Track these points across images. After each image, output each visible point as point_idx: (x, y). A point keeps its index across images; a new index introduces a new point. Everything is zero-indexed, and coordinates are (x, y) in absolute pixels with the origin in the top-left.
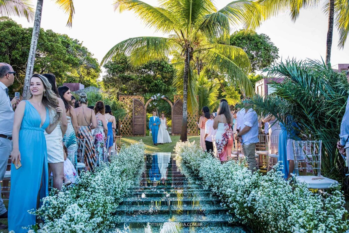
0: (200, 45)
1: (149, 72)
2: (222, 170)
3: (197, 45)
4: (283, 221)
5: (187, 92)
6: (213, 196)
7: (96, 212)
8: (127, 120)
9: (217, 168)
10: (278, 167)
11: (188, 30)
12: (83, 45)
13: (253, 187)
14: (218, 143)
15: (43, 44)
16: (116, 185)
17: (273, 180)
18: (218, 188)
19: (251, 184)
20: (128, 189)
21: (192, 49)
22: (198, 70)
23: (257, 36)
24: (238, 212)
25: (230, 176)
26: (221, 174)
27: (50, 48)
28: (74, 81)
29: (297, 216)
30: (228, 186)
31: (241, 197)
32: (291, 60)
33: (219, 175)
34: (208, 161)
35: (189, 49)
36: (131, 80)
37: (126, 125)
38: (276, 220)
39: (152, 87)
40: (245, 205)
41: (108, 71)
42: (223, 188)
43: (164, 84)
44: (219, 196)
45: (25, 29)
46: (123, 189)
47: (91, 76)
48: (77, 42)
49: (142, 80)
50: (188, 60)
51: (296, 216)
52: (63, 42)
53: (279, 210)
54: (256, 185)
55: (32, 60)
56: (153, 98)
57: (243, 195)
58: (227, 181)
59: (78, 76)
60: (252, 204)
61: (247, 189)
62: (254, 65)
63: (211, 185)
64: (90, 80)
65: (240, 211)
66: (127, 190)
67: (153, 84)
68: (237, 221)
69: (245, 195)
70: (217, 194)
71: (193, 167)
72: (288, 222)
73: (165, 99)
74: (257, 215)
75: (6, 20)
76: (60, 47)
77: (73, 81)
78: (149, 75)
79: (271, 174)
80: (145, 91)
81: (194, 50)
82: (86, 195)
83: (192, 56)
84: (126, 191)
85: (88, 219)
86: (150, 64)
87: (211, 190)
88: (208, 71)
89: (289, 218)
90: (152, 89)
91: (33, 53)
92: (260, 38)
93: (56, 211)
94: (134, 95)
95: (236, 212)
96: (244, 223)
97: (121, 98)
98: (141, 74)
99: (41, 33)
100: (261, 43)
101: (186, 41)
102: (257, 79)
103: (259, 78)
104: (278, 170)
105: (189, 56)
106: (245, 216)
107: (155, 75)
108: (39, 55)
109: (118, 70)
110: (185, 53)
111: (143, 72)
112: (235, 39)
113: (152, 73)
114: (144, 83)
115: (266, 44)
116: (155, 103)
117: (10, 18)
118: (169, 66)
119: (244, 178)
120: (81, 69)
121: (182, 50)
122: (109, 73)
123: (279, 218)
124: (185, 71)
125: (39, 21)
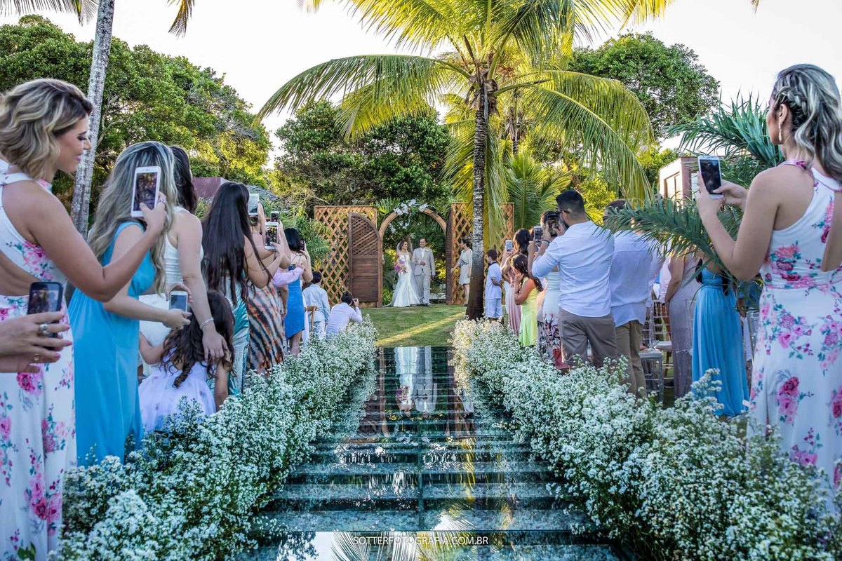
0: (516, 73)
1: (389, 148)
2: (558, 394)
3: (507, 73)
4: (713, 539)
5: (483, 195)
7: (205, 509)
8: (336, 266)
10: (706, 385)
11: (482, 36)
12: (226, 83)
13: (637, 441)
14: (551, 322)
15: (128, 83)
16: (272, 434)
17: (689, 421)
18: (546, 442)
19: (631, 431)
20: (311, 443)
21: (494, 84)
22: (514, 140)
23: (664, 50)
24: (596, 506)
25: (575, 409)
26: (556, 404)
27: (144, 91)
28: (208, 172)
29: (755, 525)
31: (601, 468)
32: (746, 99)
33: (551, 406)
35: (486, 84)
36: (343, 166)
37: (332, 280)
38: (693, 534)
39: (398, 182)
40: (613, 490)
41: (287, 146)
43: (427, 175)
45: (81, 45)
47: (247, 159)
48: (210, 75)
49: (370, 167)
50: (486, 112)
51: (751, 525)
52: (176, 76)
54: (644, 435)
56: (400, 213)
57: (608, 463)
58: (568, 424)
59: (215, 159)
60: (630, 486)
61: (620, 444)
62: (655, 125)
63: (530, 431)
64: (243, 169)
65: (600, 503)
66: (306, 446)
67: (399, 175)
69: (614, 462)
70: (544, 457)
71: (491, 384)
72: (729, 542)
73: (429, 212)
74: (645, 519)
75: (36, 24)
76: (168, 88)
77: (205, 173)
78: (389, 155)
79: (685, 406)
80: (379, 194)
81: (500, 86)
82: (186, 462)
83: (495, 103)
84: (304, 448)
85: (178, 530)
86: (391, 127)
88: (538, 143)
89: (730, 531)
90: (396, 189)
92: (672, 56)
93: (98, 506)
94: (352, 203)
95: (589, 508)
96: (613, 535)
97: (319, 212)
98: (370, 151)
99: (121, 54)
100: (675, 68)
101: (479, 66)
102: (664, 160)
103: (669, 157)
104: (705, 392)
105: (486, 104)
106: (612, 518)
107: (406, 154)
108: (117, 109)
109: (312, 143)
110: (476, 96)
111: (373, 146)
112: (608, 59)
113: (397, 149)
114: (376, 174)
115: (686, 69)
116: (404, 225)
117: (44, 18)
118: (439, 130)
119: (613, 416)
120: (223, 142)
121: (469, 87)
122: (289, 151)
123: (703, 531)
124: (476, 141)
125: (109, 20)
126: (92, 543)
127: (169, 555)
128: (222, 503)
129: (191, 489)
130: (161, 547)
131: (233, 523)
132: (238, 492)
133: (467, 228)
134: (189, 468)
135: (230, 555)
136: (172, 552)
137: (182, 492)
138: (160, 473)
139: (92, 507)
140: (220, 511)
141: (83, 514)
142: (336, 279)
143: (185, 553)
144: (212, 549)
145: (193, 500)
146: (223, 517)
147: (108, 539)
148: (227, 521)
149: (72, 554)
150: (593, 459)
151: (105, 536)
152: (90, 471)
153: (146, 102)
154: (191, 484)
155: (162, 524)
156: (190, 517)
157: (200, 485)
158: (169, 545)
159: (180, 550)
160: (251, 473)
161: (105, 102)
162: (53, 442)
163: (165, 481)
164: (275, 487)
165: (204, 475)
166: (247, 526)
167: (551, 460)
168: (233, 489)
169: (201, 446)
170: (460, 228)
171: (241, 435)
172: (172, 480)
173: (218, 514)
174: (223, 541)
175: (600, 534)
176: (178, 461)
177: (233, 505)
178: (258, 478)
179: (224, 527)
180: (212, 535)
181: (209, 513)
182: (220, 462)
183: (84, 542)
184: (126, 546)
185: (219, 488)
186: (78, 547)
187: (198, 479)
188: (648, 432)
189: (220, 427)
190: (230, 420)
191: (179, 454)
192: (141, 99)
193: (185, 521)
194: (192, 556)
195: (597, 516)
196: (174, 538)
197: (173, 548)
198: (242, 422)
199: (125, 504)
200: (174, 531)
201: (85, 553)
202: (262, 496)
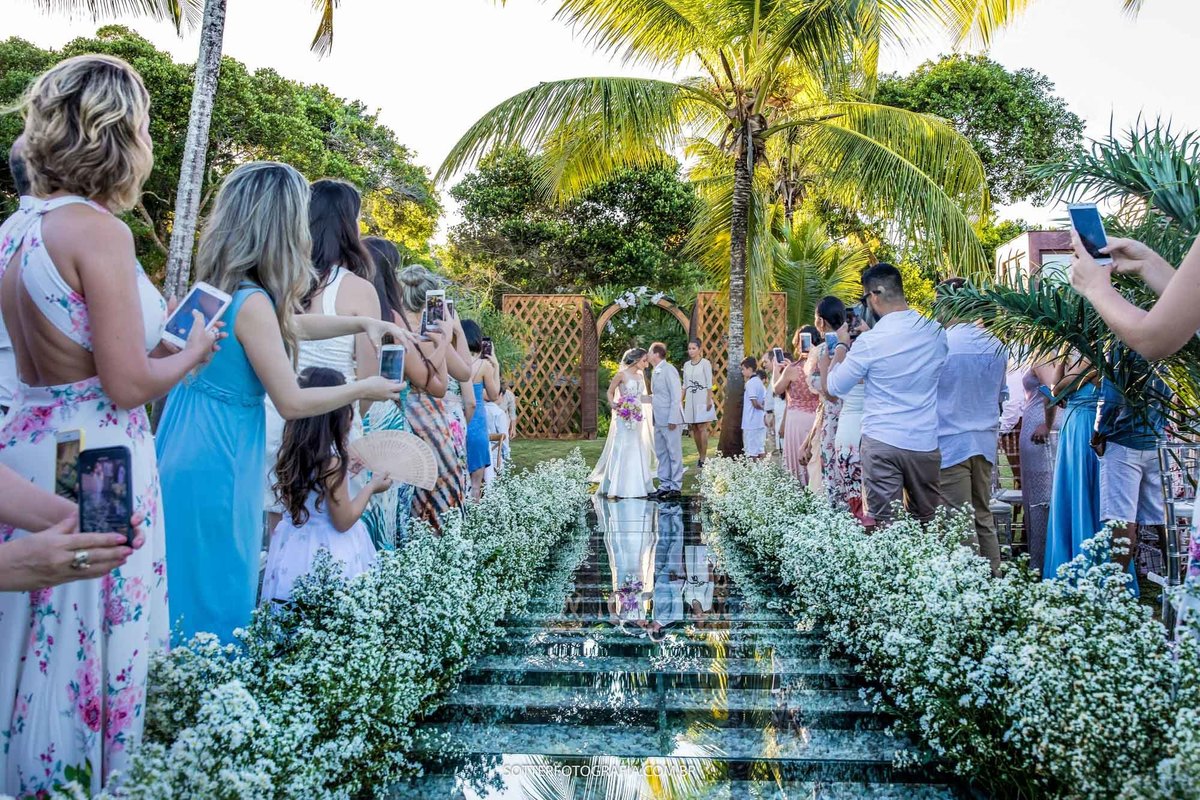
0: (794, 105)
1: (608, 214)
2: (867, 558)
3: (782, 105)
5: (744, 279)
6: (834, 656)
7: (345, 715)
8: (532, 380)
9: (849, 550)
10: (1106, 544)
11: (746, 52)
12: (380, 122)
13: (997, 627)
15: (246, 120)
16: (445, 608)
17: (1082, 599)
18: (852, 627)
19: (989, 613)
20: (499, 623)
21: (762, 121)
22: (787, 204)
23: (1004, 77)
24: (935, 725)
25: (900, 578)
26: (865, 574)
27: (268, 132)
30: (893, 618)
31: (945, 667)
32: (1152, 126)
33: (856, 576)
34: (814, 521)
35: (750, 121)
36: (544, 239)
37: (526, 399)
38: (1103, 770)
39: (619, 263)
40: (965, 700)
41: (465, 211)
42: (871, 629)
43: (660, 253)
44: (854, 660)
45: (181, 67)
46: (478, 622)
47: (409, 229)
48: (359, 112)
49: (582, 241)
50: (749, 161)
52: (311, 112)
53: (1118, 731)
54: (1009, 619)
55: (194, 168)
56: (624, 304)
57: (957, 660)
58: (888, 601)
60: (992, 696)
61: (974, 632)
62: (991, 184)
63: (824, 614)
64: (403, 243)
65: (943, 721)
66: (492, 628)
67: (620, 254)
68: (927, 760)
69: (965, 659)
70: (848, 651)
71: (760, 548)
73: (667, 305)
74: (1018, 746)
75: (121, 39)
76: (300, 128)
78: (608, 224)
79: (1073, 576)
80: (594, 279)
81: (770, 125)
82: (318, 646)
83: (763, 148)
84: (489, 631)
85: (306, 745)
86: (611, 184)
87: (823, 635)
89: (1164, 765)
90: (617, 273)
91: (199, 144)
92: (1015, 85)
93: (185, 707)
94: (556, 292)
95: (925, 727)
96: (963, 770)
97: (508, 302)
98: (581, 218)
99: (236, 81)
100: (1021, 102)
101: (741, 94)
102: (1002, 236)
103: (1009, 232)
104: (1104, 556)
105: (750, 148)
106: (962, 743)
107: (632, 224)
108: (229, 156)
109: (500, 206)
110: (736, 138)
111: (586, 210)
112: (924, 91)
113: (620, 216)
114: (590, 251)
115: (1036, 104)
116: (629, 322)
117: (131, 29)
118: (679, 189)
119: (960, 589)
120: (376, 205)
121: (725, 126)
122: (468, 217)
123: (1118, 765)
124: (735, 203)
125: (219, 28)
126: (175, 761)
127: (291, 782)
128: (369, 707)
129: (324, 685)
130: (280, 769)
131: (386, 736)
132: (394, 690)
133: (720, 328)
134: (322, 654)
135: (381, 784)
136: (297, 778)
137: (311, 689)
138: (277, 660)
139: (176, 709)
140: (367, 718)
141: (163, 718)
142: (532, 399)
143: (316, 780)
144: (355, 775)
145: (327, 701)
146: (372, 727)
147: (199, 756)
148: (378, 734)
149: (145, 775)
150: (933, 654)
151: (194, 750)
152: (174, 655)
153: (269, 147)
154: (324, 677)
155: (282, 734)
156: (323, 726)
157: (337, 679)
158: (291, 767)
159: (308, 775)
160: (413, 663)
161: (213, 146)
162: (121, 609)
163: (285, 672)
164: (448, 685)
165: (343, 665)
166: (406, 741)
167: (860, 655)
168: (386, 685)
169: (340, 621)
170: (709, 328)
171: (399, 608)
172: (296, 670)
173: (364, 722)
174: (371, 764)
175: (940, 768)
176: (305, 644)
177: (386, 710)
178: (423, 672)
179: (373, 743)
180: (355, 754)
181: (351, 721)
182: (368, 645)
183: (162, 759)
184: (227, 766)
185: (365, 684)
186: (154, 766)
187: (335, 669)
188: (1014, 616)
189: (368, 594)
190: (382, 585)
191: (306, 632)
192: (263, 143)
193: (317, 732)
194: (327, 785)
195: (936, 741)
196: (299, 757)
197: (298, 771)
198: (400, 588)
199: (225, 702)
200: (300, 746)
201: (165, 775)
202: (428, 698)
